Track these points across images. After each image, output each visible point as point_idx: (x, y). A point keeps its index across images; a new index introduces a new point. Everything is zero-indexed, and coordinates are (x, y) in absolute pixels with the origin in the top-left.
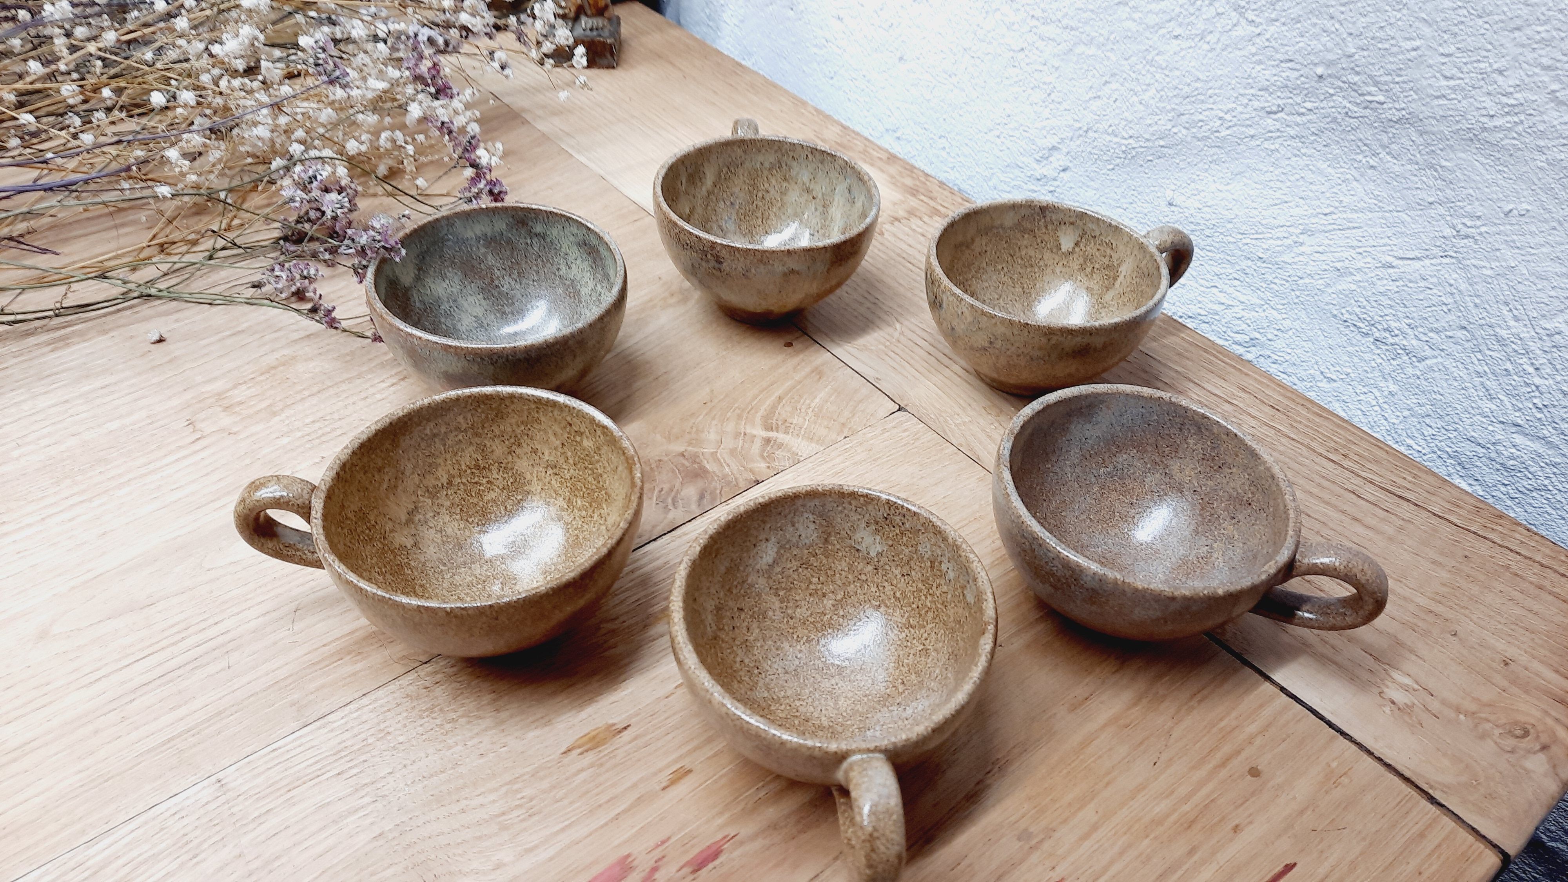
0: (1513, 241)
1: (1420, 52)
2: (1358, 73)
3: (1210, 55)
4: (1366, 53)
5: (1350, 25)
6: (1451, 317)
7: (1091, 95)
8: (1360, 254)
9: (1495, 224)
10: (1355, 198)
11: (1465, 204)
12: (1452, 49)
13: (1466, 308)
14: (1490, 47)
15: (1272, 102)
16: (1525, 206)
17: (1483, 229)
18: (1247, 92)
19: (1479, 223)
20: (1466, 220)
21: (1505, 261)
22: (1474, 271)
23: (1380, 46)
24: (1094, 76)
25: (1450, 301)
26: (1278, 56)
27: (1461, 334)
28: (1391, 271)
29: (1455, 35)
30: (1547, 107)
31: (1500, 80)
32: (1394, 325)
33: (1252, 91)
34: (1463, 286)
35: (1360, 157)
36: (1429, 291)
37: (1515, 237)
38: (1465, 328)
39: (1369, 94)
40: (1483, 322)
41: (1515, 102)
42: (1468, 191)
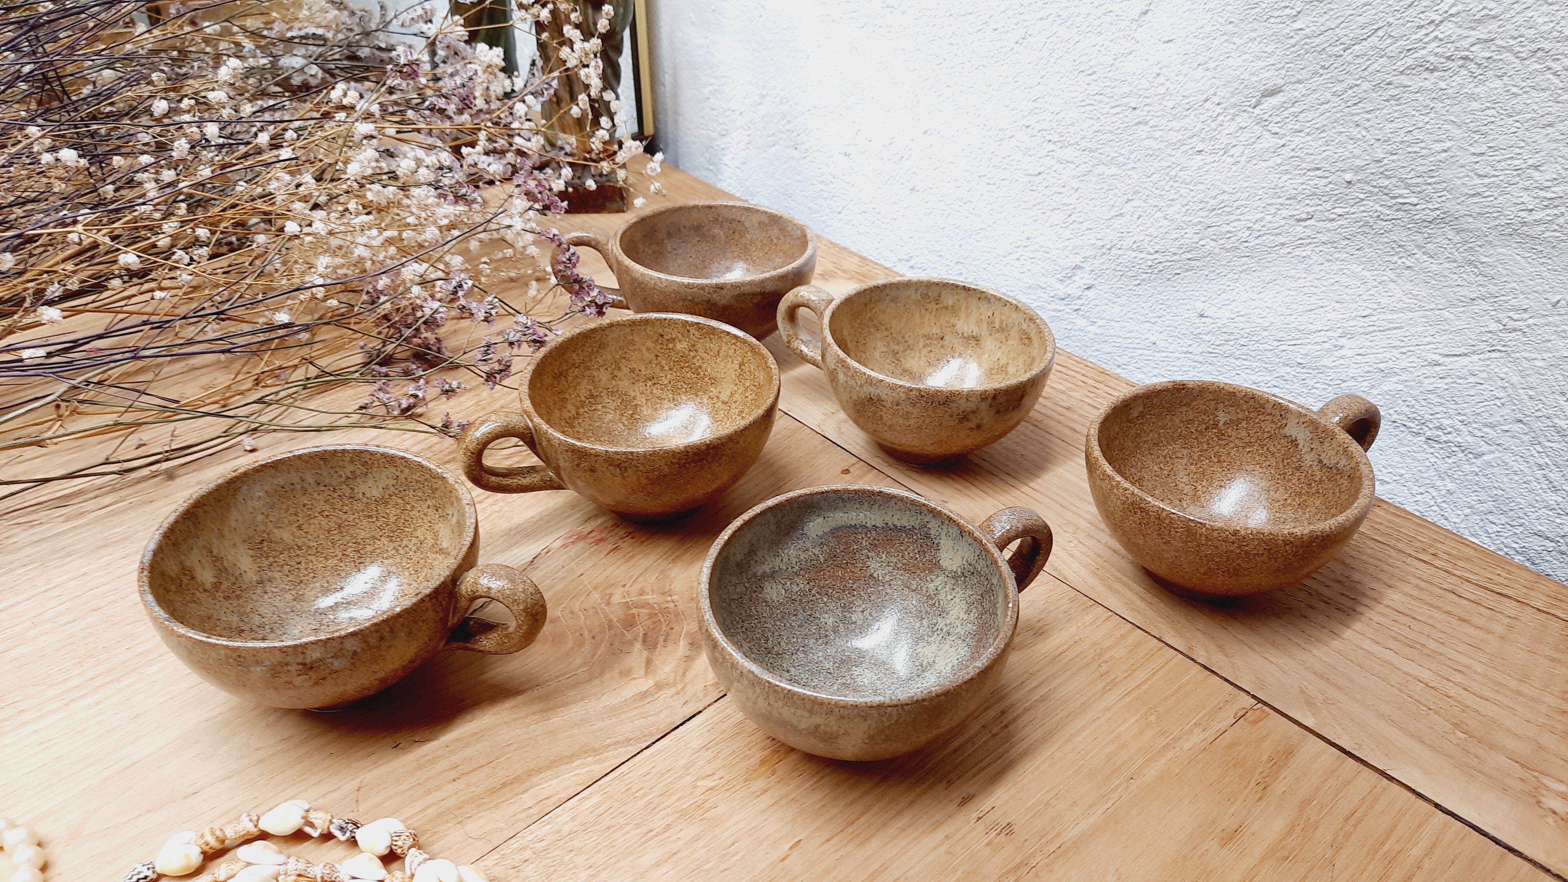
1: (1450, 153)
2: (1388, 177)
3: (1235, 168)
4: (1395, 157)
5: (1377, 132)
6: (1505, 411)
7: (1113, 213)
8: (1404, 353)
9: (1544, 316)
10: (1394, 299)
11: (1510, 298)
12: (1484, 148)
13: (1520, 400)
14: (1523, 144)
15: (1302, 210)
17: (1531, 321)
18: (1274, 201)
19: (1526, 316)
20: (1511, 314)
22: (1525, 364)
23: (1409, 149)
24: (1115, 195)
25: (1502, 394)
26: (1304, 165)
27: (1517, 427)
28: (1437, 368)
29: (1485, 135)
31: (1536, 174)
32: (1446, 422)
33: (1280, 200)
34: (1515, 380)
35: (1395, 258)
36: (1480, 387)
38: (1520, 421)
39: (1401, 196)
40: (1539, 414)
41: (1553, 195)
42: (1511, 285)
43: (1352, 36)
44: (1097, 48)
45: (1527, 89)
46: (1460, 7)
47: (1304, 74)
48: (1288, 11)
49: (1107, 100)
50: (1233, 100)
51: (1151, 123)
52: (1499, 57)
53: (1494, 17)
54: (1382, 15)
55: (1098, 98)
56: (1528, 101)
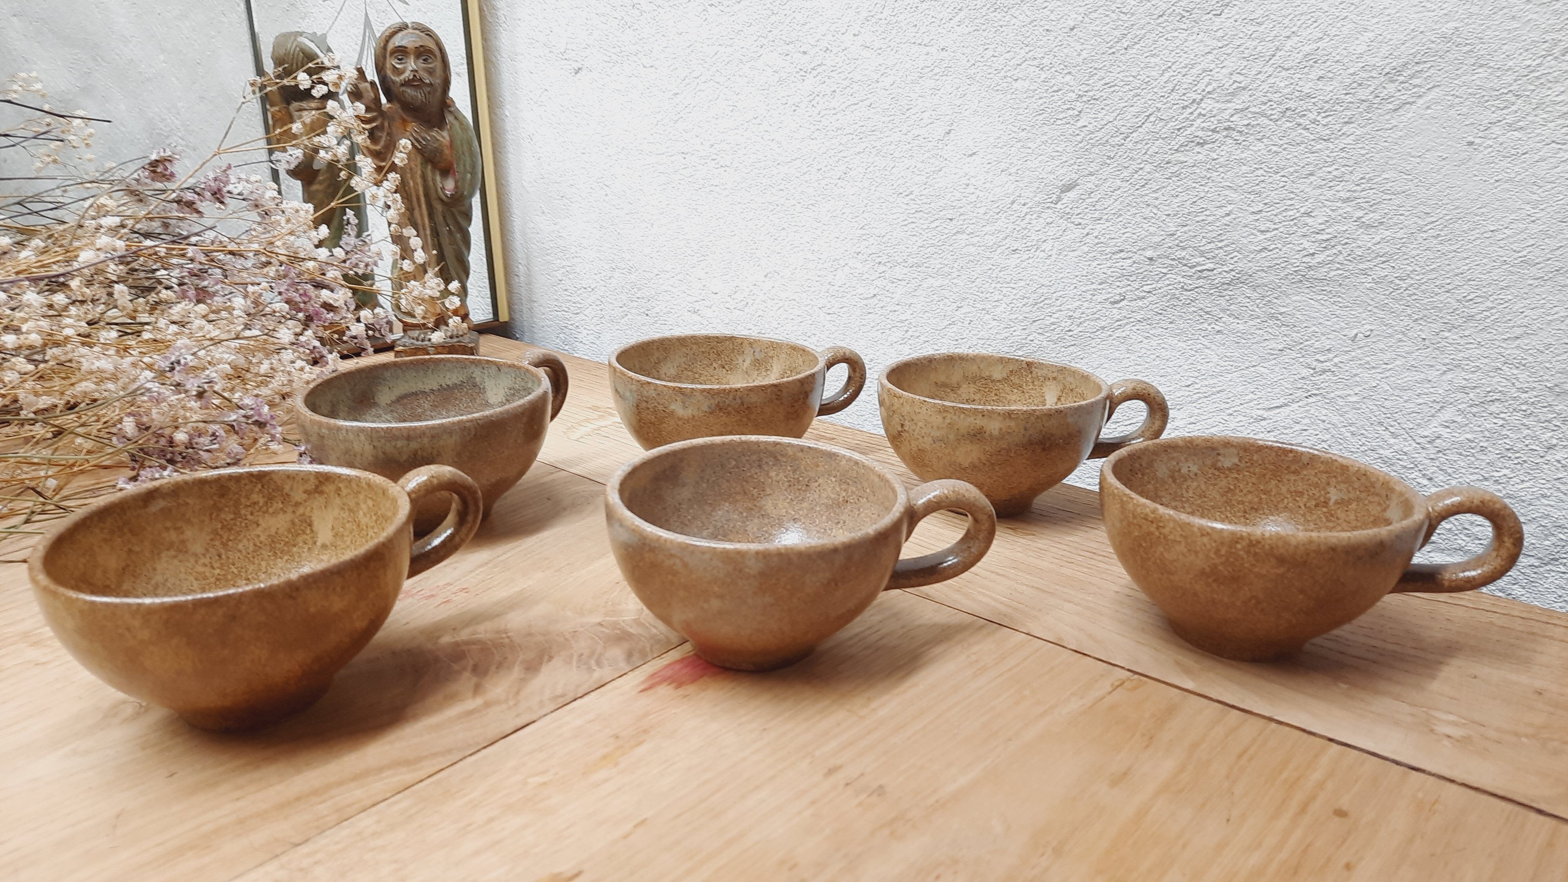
0: (1368, 363)
1: (1233, 216)
2: (1184, 249)
3: (1048, 262)
4: (1186, 229)
5: (1166, 208)
7: (946, 323)
8: (1231, 414)
9: (1347, 352)
10: (1211, 364)
11: (1313, 341)
12: (1261, 206)
13: (1345, 439)
14: (1292, 196)
15: (1115, 292)
16: (1368, 327)
17: (1336, 360)
18: (1088, 288)
19: (1331, 356)
20: (1318, 357)
21: (1366, 383)
22: (1340, 402)
23: (1197, 219)
24: (945, 305)
25: (1328, 436)
26: (1108, 250)
28: (1263, 423)
29: (1259, 194)
30: (1358, 233)
31: (1309, 220)
33: (1093, 286)
34: (1335, 419)
35: (1206, 325)
36: (1305, 433)
37: (1368, 359)
39: (1198, 264)
40: (1362, 448)
41: (1329, 236)
42: (1311, 330)
43: (1129, 125)
44: (911, 169)
45: (1286, 146)
46: (1215, 85)
47: (1094, 167)
48: (1071, 112)
49: (926, 216)
50: (1036, 199)
51: (969, 230)
52: (1256, 123)
53: (1244, 89)
54: (1150, 102)
55: (918, 215)
56: (1288, 157)
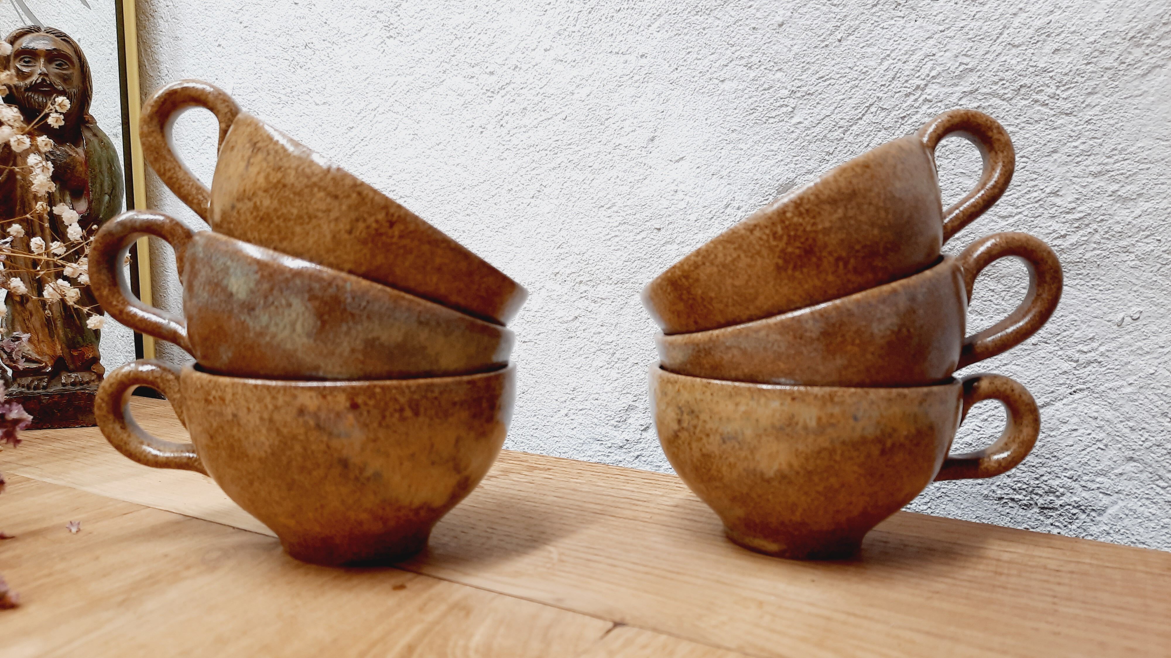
0: (1140, 348)
6: (1111, 452)
8: (986, 420)
9: (1113, 339)
11: (1072, 331)
13: (1123, 436)
14: (1035, 176)
16: (1135, 309)
17: (1102, 349)
19: (1095, 345)
20: (1080, 347)
21: (1141, 370)
22: (1113, 395)
25: (1102, 435)
27: (1130, 467)
30: (1115, 208)
31: (1058, 201)
32: (1055, 483)
34: (1109, 415)
36: (1075, 434)
37: (1139, 344)
38: (1131, 459)
40: (1147, 444)
41: (1082, 215)
42: (1068, 319)
43: (847, 118)
44: (613, 180)
45: (1023, 125)
46: (939, 69)
47: (812, 164)
48: (784, 109)
49: (631, 228)
50: (751, 201)
51: (679, 239)
52: (987, 104)
53: (971, 70)
54: (870, 93)
55: (621, 228)
56: (1027, 136)
